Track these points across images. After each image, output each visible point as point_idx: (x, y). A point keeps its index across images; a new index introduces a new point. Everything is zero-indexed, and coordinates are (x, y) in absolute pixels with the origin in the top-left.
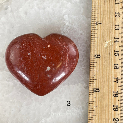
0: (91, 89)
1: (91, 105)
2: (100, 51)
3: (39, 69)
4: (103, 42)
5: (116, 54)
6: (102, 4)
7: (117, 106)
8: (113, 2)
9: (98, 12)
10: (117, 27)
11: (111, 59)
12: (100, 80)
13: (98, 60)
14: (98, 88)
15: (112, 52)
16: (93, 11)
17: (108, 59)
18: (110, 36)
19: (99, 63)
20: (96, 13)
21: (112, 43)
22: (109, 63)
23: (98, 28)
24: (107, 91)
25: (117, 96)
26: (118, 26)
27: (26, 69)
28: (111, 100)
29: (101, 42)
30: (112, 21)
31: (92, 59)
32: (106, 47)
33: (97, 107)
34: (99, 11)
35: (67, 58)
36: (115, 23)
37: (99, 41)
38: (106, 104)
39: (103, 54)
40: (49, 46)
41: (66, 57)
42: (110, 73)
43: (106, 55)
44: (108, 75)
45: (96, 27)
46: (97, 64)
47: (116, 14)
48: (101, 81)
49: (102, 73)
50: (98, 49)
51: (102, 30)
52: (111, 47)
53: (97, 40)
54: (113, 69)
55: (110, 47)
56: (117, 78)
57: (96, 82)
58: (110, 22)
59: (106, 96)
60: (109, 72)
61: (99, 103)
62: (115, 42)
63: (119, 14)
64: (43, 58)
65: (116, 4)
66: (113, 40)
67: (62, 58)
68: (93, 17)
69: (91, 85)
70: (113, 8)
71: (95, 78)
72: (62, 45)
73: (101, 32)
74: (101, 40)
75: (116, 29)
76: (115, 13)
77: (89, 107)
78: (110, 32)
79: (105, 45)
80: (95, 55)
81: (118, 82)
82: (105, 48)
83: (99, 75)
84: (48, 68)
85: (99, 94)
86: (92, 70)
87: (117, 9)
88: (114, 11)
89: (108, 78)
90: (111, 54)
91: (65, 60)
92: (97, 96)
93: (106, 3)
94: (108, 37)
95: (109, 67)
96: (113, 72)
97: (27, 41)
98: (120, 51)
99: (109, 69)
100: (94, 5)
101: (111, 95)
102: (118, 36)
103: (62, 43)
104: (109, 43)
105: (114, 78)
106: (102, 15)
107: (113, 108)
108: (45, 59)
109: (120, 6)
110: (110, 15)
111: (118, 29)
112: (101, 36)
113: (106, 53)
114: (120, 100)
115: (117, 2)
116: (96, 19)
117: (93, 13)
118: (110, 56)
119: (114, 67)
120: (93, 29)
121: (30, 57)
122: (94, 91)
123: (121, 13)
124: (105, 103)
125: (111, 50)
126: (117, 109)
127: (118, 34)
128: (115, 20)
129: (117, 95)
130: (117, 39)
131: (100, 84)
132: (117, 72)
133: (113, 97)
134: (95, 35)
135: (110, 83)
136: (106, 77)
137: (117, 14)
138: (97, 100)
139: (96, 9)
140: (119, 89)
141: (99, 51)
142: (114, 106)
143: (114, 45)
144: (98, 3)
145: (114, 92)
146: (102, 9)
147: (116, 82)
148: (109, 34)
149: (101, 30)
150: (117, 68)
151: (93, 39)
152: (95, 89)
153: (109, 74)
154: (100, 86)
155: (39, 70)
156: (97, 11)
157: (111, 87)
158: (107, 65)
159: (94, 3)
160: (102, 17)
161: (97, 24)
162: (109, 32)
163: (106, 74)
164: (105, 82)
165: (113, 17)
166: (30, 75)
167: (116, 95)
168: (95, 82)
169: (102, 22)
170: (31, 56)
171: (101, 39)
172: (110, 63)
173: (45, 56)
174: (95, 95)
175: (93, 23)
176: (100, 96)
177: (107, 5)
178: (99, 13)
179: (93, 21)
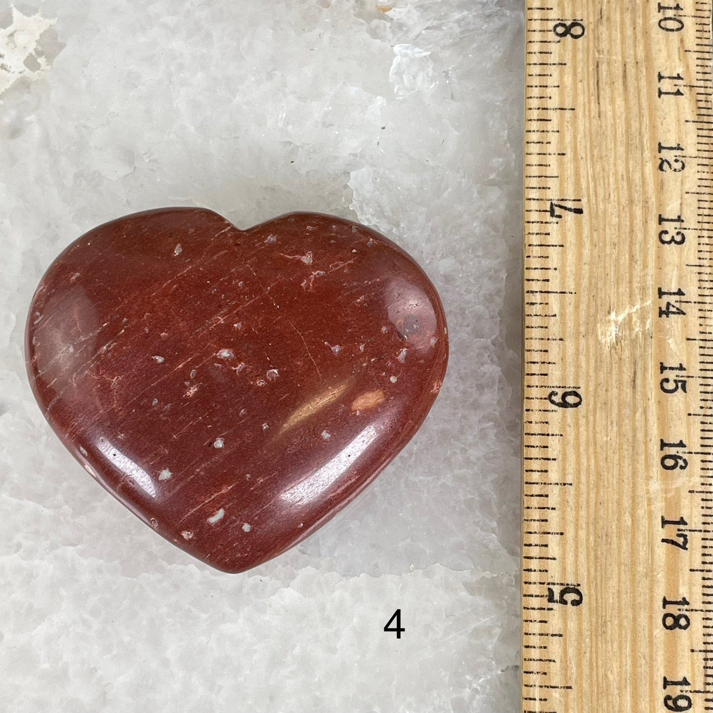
0: (534, 589)
1: (535, 679)
2: (578, 366)
4: (595, 316)
5: (670, 386)
6: (581, 99)
7: (685, 682)
8: (643, 83)
9: (561, 141)
10: (671, 228)
11: (640, 410)
12: (582, 534)
13: (570, 420)
14: (571, 580)
15: (645, 369)
16: (534, 137)
17: (627, 411)
18: (631, 282)
19: (577, 438)
20: (552, 148)
21: (643, 319)
22: (634, 436)
23: (564, 235)
24: (626, 599)
25: (685, 628)
26: (679, 219)
28: (647, 651)
29: (583, 313)
30: (645, 192)
31: (535, 416)
32: (613, 347)
33: (572, 694)
34: (568, 138)
36: (660, 205)
37: (570, 310)
38: (620, 673)
39: (597, 385)
42: (641, 491)
43: (615, 391)
44: (626, 503)
45: (553, 228)
46: (564, 445)
47: (666, 154)
48: (592, 538)
49: (592, 496)
50: (570, 359)
51: (587, 244)
52: (641, 340)
53: (563, 307)
54: (656, 468)
55: (634, 342)
56: (682, 522)
57: (563, 546)
58: (631, 201)
59: (620, 625)
60: (634, 486)
61: (579, 665)
62: (661, 313)
63: (678, 153)
65: (660, 93)
66: (651, 301)
68: (534, 171)
69: (534, 564)
70: (646, 121)
71: (553, 526)
73: (580, 256)
74: (583, 306)
75: (667, 238)
76: (661, 148)
77: (525, 692)
78: (632, 257)
79: (609, 334)
80: (553, 394)
81: (686, 542)
82: (606, 350)
83: (578, 507)
85: (580, 615)
86: (535, 477)
87: (670, 122)
88: (653, 136)
89: (629, 523)
90: (644, 387)
92: (572, 626)
93: (606, 92)
94: (624, 288)
95: (634, 461)
96: (655, 486)
98: (694, 368)
99: (634, 473)
100: (534, 103)
101: (651, 617)
102: (680, 277)
104: (628, 323)
105: (664, 522)
106: (582, 162)
107: (661, 694)
109: (686, 105)
110: (631, 162)
111: (678, 238)
112: (585, 282)
113: (614, 377)
114: (703, 647)
115: (667, 85)
116: (551, 183)
117: (534, 149)
118: (639, 396)
119: (663, 459)
120: (535, 240)
122: (551, 599)
123: (691, 149)
124: (615, 666)
125: (640, 365)
126: (688, 699)
127: (680, 268)
128: (661, 186)
129: (683, 622)
130: (673, 299)
131: (582, 557)
132: (678, 490)
133: (660, 632)
134: (551, 274)
135: (642, 553)
136: (619, 520)
137: (669, 155)
138: (571, 652)
139: (550, 126)
140: (691, 585)
141: (571, 370)
142: (666, 683)
143: (660, 329)
144: (562, 94)
145: (665, 602)
146: (581, 128)
147: (673, 542)
148: (624, 269)
149: (580, 245)
150: (681, 463)
151: (537, 298)
152: (557, 590)
153: (634, 498)
154: (583, 571)
156: (553, 138)
157: (650, 574)
158: (621, 448)
159: (535, 92)
160: (586, 170)
161: (558, 211)
162: (625, 259)
163: (616, 497)
164: (614, 546)
165: (650, 168)
167: (677, 619)
168: (554, 549)
169: (584, 200)
171: (584, 299)
172: (640, 435)
174: (555, 624)
175: (534, 205)
176: (585, 625)
177: (612, 101)
178: (569, 153)
179: (534, 194)
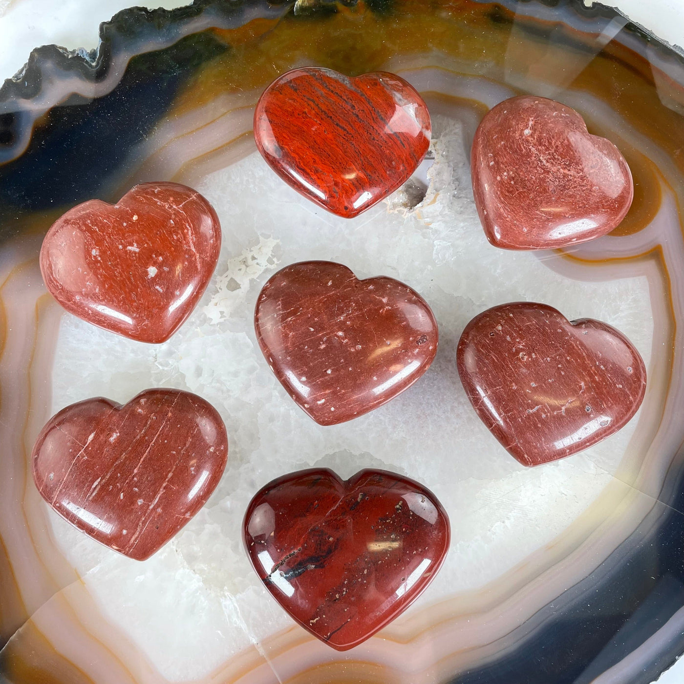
3: (129, 279)
27: (99, 290)
35: (190, 233)
40: (135, 218)
41: (186, 231)
64: (130, 251)
67: (177, 236)
72: (167, 207)
84: (152, 271)
91: (185, 238)
97: (78, 223)
103: (164, 202)
108: (135, 253)
121: (99, 259)
155: (131, 283)
166: (113, 301)
170: (100, 256)
173: (135, 245)
